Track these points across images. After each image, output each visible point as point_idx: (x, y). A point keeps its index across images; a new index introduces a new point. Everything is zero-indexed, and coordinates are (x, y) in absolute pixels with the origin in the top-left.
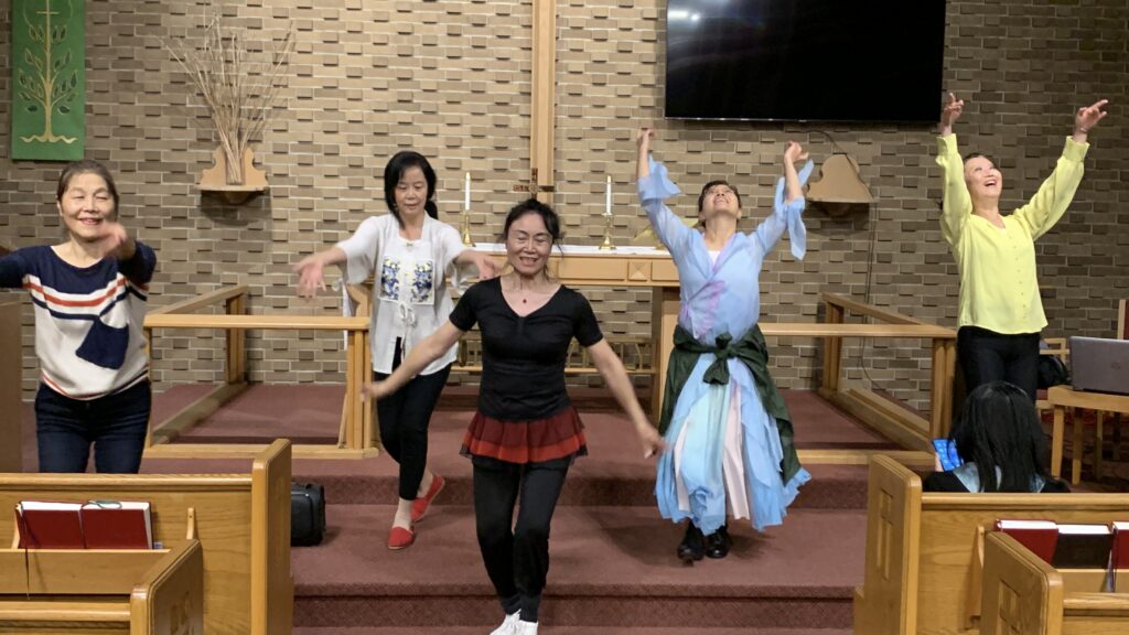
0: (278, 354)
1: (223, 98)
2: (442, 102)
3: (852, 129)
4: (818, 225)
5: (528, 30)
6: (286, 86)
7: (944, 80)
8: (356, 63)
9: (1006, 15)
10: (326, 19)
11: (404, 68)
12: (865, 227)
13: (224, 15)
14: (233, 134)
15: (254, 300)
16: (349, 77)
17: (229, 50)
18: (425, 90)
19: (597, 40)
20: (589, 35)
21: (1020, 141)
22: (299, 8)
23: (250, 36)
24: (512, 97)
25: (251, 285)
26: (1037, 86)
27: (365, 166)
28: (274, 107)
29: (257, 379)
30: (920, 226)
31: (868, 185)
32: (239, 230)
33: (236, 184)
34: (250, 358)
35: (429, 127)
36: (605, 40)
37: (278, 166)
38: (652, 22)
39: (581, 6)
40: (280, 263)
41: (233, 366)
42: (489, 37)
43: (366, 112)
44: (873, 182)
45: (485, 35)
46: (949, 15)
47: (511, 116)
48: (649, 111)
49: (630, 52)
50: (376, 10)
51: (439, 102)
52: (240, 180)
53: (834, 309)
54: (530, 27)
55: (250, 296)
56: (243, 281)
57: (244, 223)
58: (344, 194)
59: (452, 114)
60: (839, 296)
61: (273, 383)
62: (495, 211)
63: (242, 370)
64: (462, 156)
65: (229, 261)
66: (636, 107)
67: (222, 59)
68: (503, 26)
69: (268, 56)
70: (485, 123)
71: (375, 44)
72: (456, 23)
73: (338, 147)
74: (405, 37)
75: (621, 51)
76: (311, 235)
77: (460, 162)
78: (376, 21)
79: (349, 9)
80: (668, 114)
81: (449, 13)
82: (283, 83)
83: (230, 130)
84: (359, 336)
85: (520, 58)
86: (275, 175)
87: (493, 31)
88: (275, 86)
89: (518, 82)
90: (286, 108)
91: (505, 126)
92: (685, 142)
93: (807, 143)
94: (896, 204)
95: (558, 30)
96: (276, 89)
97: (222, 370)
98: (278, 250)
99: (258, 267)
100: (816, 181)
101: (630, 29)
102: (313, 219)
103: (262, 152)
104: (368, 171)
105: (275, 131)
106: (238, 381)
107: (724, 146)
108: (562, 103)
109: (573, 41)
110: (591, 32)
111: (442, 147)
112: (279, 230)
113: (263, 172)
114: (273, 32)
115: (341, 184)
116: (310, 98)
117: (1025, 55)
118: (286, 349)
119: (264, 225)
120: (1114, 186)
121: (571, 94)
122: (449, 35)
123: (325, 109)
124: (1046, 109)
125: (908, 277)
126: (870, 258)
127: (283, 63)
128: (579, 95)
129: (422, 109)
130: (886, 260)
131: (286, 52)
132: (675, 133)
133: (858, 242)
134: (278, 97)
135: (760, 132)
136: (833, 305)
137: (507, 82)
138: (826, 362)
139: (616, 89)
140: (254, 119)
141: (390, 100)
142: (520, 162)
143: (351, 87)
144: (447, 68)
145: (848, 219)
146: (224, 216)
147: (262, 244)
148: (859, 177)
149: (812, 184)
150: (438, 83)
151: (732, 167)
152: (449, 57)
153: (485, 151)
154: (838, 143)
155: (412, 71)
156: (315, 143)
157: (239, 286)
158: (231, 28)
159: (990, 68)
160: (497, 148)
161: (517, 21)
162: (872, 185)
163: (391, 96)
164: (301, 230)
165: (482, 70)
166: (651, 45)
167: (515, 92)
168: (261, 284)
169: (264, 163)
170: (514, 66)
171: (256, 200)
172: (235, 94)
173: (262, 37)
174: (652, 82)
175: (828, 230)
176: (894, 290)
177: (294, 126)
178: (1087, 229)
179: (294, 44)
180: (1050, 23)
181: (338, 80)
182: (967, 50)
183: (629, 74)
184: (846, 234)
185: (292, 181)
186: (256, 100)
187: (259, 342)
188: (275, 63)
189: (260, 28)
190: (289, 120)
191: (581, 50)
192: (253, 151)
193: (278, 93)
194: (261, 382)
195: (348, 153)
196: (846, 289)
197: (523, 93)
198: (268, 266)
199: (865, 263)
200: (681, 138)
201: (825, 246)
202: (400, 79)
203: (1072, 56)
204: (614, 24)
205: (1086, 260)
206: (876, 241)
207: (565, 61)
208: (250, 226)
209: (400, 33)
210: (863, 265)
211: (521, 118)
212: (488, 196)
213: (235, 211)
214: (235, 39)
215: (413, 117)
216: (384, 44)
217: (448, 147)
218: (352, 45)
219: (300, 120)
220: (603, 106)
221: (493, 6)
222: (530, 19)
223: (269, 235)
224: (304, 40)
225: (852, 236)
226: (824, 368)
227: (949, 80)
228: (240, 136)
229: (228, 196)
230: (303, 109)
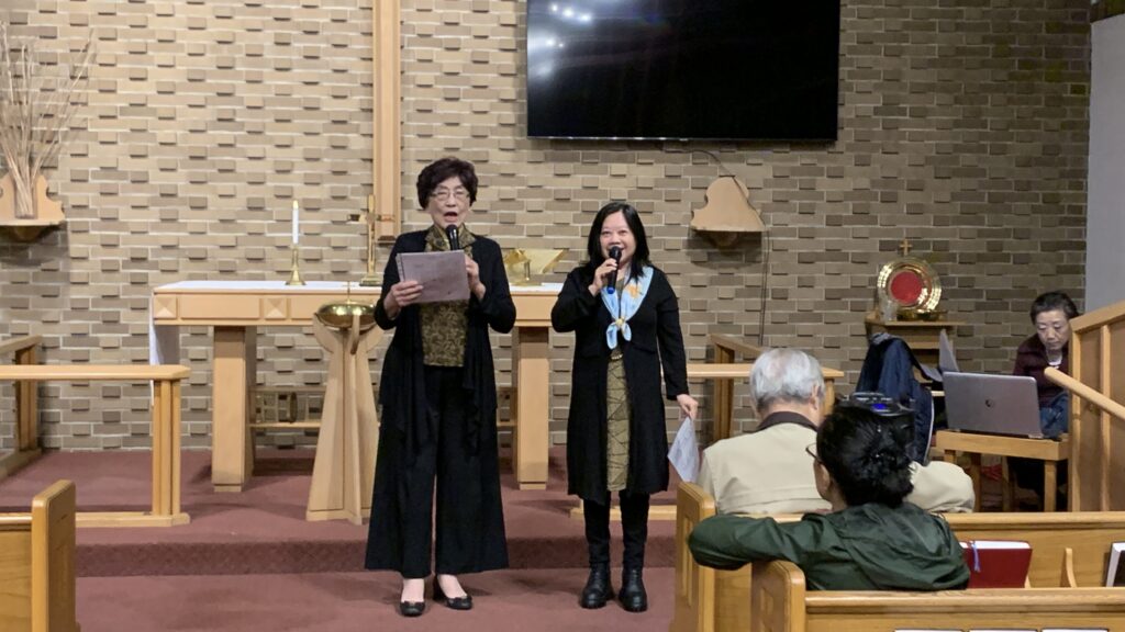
0: (76, 415)
1: (12, 118)
2: (270, 120)
3: (739, 150)
4: (705, 259)
5: (368, 38)
6: (85, 104)
7: (841, 93)
8: (167, 77)
9: (910, 19)
10: (132, 26)
11: (225, 82)
12: (758, 259)
13: (12, 23)
14: (24, 160)
15: (49, 352)
16: (159, 92)
17: (18, 63)
18: (249, 107)
19: (448, 49)
20: (438, 43)
21: (928, 160)
22: (100, 14)
23: (44, 47)
24: (351, 114)
25: (44, 335)
26: (947, 98)
27: (180, 195)
28: (72, 129)
29: (53, 445)
30: (819, 257)
31: (759, 211)
32: (31, 271)
33: (26, 217)
34: (45, 422)
35: (254, 150)
36: (457, 49)
37: (76, 196)
38: (511, 29)
39: (430, 10)
40: (79, 309)
41: (24, 429)
42: (323, 45)
43: (179, 132)
44: (765, 208)
45: (319, 45)
46: (845, 19)
47: (349, 135)
48: (509, 130)
49: (486, 62)
50: (192, 15)
51: (267, 120)
52: (31, 213)
53: (724, 353)
54: (371, 34)
55: (44, 348)
56: (35, 330)
57: (36, 263)
58: (155, 227)
59: (283, 134)
60: (730, 338)
61: (72, 450)
62: (333, 245)
63: (35, 435)
64: (295, 183)
65: (19, 307)
66: (494, 125)
67: (10, 73)
68: (339, 33)
69: (64, 69)
70: (320, 144)
71: (190, 55)
72: (285, 30)
73: (147, 173)
74: (226, 46)
75: (475, 62)
76: (116, 275)
77: (292, 188)
78: (191, 28)
79: (159, 15)
80: (530, 133)
81: (277, 19)
82: (84, 101)
83: (20, 154)
84: (165, 387)
85: (359, 70)
86: (74, 207)
87: (327, 40)
88: (73, 104)
89: (358, 98)
90: (85, 129)
91: (343, 147)
92: (552, 165)
93: (690, 164)
94: (791, 233)
95: (402, 38)
96: (75, 107)
97: (11, 436)
98: (76, 294)
99: (53, 314)
100: (699, 208)
101: (486, 37)
102: (119, 257)
103: (58, 179)
104: (183, 201)
105: (72, 155)
106: (29, 448)
107: (595, 167)
108: (408, 120)
109: (421, 50)
110: (441, 40)
111: (270, 171)
112: (77, 270)
113: (60, 203)
114: (70, 43)
115: (152, 216)
116: (114, 117)
117: (932, 63)
118: (87, 410)
119: (60, 264)
120: (1035, 210)
121: (419, 111)
122: (277, 44)
123: (132, 130)
124: (957, 124)
125: (806, 315)
126: (764, 294)
127: (82, 78)
128: (430, 111)
129: (246, 129)
130: (782, 296)
131: (86, 64)
132: (540, 154)
133: (750, 276)
134: (77, 116)
135: (636, 152)
136: (722, 348)
137: (345, 97)
138: (716, 411)
139: (471, 105)
140: (49, 142)
141: (208, 119)
142: (363, 188)
143: (163, 105)
144: (276, 81)
145: (738, 250)
146: (12, 255)
147: (58, 288)
148: (749, 203)
149: (696, 211)
150: (264, 100)
151: (605, 191)
152: (278, 69)
153: (321, 176)
154: (726, 165)
155: (233, 86)
156: (120, 169)
157: (31, 335)
158: (20, 37)
159: (894, 78)
160: (335, 173)
161: (354, 28)
162: (763, 211)
163: (209, 114)
164: (103, 271)
165: (316, 83)
166: (510, 54)
167: (355, 109)
168: (58, 334)
169: (60, 193)
170: (353, 78)
171: (51, 237)
172: (26, 113)
173: (57, 48)
174: (512, 96)
175: (715, 263)
176: (792, 330)
177: (96, 151)
178: (1006, 258)
179: (95, 56)
180: (958, 27)
181: (147, 97)
182: (866, 59)
183: (485, 87)
184: (737, 267)
185: (93, 213)
186: (51, 120)
187: (54, 401)
188: (73, 78)
189: (54, 38)
190: (90, 143)
191: (430, 61)
192: (47, 178)
193: (76, 111)
194: (57, 449)
195: (159, 180)
196: (737, 329)
197: (363, 110)
198: (65, 313)
199: (759, 299)
200: (547, 159)
201: (713, 281)
202: (219, 94)
203: (984, 64)
204: (468, 31)
205: (1005, 293)
206: (769, 275)
207: (412, 73)
208: (44, 266)
209: (220, 42)
210: (756, 302)
211: (363, 139)
212: (325, 228)
213: (26, 248)
214: (26, 50)
215: (235, 138)
216: (202, 55)
217: (278, 172)
218: (163, 56)
219: (102, 143)
220: (457, 124)
221: (327, 11)
222: (370, 26)
223: (67, 276)
224: (106, 51)
225: (742, 269)
226: (715, 420)
227: (847, 93)
228: (31, 161)
229: (17, 232)
230: (107, 130)
